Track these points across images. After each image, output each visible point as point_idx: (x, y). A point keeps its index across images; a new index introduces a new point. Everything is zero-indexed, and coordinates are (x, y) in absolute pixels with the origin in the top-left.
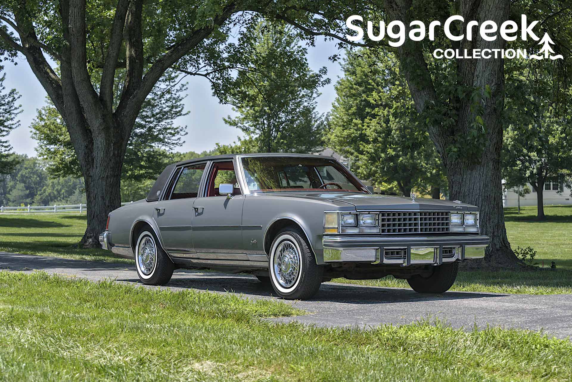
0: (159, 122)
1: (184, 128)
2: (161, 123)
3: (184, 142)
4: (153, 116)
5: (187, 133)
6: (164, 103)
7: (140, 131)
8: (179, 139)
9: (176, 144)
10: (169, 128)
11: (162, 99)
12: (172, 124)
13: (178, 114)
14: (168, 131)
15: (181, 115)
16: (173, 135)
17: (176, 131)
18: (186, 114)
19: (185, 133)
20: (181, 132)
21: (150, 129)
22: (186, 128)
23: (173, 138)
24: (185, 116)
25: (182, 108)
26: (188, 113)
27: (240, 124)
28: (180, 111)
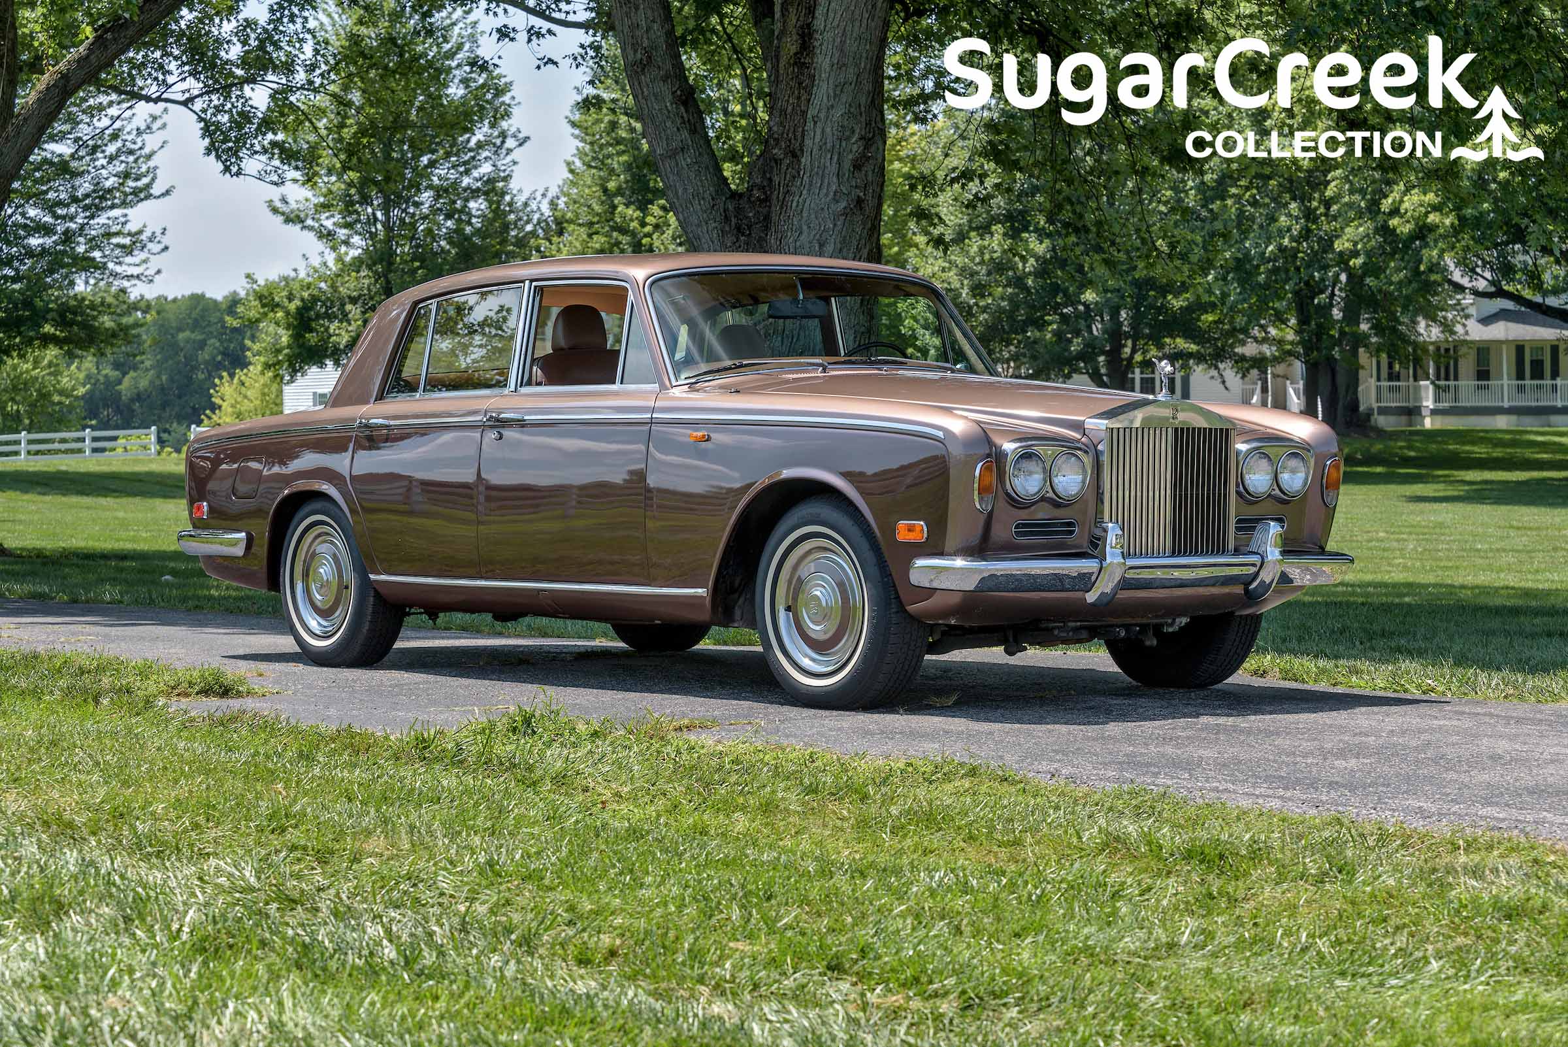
0: (92, 217)
1: (158, 234)
2: (96, 220)
3: (159, 272)
4: (75, 200)
5: (166, 248)
6: (103, 167)
7: (41, 241)
8: (145, 261)
9: (138, 277)
10: (117, 234)
11: (100, 155)
12: (126, 223)
13: (142, 195)
14: (114, 240)
15: (147, 198)
16: (128, 250)
17: (136, 243)
18: (163, 195)
19: (161, 246)
20: (150, 245)
21: (68, 237)
22: (163, 233)
23: (129, 260)
24: (161, 200)
25: (153, 180)
26: (167, 193)
27: (309, 222)
28: (148, 186)
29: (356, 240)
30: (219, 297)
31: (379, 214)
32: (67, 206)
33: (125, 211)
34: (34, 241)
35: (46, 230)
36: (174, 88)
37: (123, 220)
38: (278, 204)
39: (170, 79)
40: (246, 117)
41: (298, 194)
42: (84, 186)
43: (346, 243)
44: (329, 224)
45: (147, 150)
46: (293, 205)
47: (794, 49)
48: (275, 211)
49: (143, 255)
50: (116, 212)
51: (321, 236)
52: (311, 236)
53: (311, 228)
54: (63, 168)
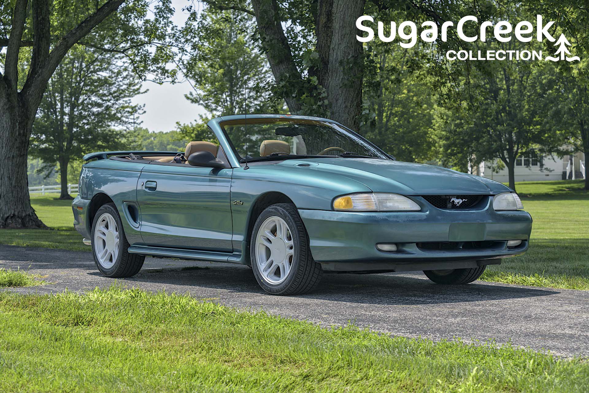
0: (117, 100)
1: (142, 106)
2: (119, 102)
3: (142, 122)
4: (111, 94)
5: (145, 112)
6: (121, 81)
7: (97, 109)
8: (138, 118)
9: (135, 124)
10: (127, 107)
11: (119, 76)
12: (130, 102)
13: (136, 92)
14: (126, 110)
15: (139, 93)
16: (131, 113)
17: (134, 110)
18: (144, 92)
19: (143, 111)
20: (139, 111)
21: (108, 108)
22: (144, 106)
23: (131, 117)
24: (144, 94)
25: (141, 86)
26: (146, 92)
27: (201, 102)
28: (138, 89)
29: (219, 108)
31: (228, 99)
32: (107, 96)
33: (130, 98)
34: (95, 110)
35: (99, 105)
37: (129, 102)
38: (189, 96)
41: (196, 92)
42: (114, 89)
43: (215, 110)
44: (208, 103)
46: (195, 96)
48: (188, 98)
50: (125, 99)
51: (206, 107)
52: (202, 108)
53: (202, 104)
54: (105, 82)
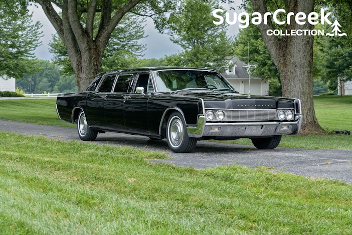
0: (129, 41)
1: (144, 45)
4: (125, 37)
6: (131, 30)
7: (117, 47)
9: (140, 55)
10: (135, 45)
11: (131, 27)
12: (137, 43)
14: (135, 47)
15: (142, 37)
17: (139, 48)
19: (145, 48)
20: (143, 48)
21: (123, 46)
23: (137, 51)
27: (179, 43)
28: (142, 35)
29: (190, 47)
30: (158, 59)
31: (195, 41)
32: (123, 39)
33: (137, 40)
34: (115, 47)
36: (148, 13)
38: (172, 38)
39: (147, 11)
40: (164, 20)
41: (176, 37)
42: (127, 34)
43: (188, 47)
44: (184, 43)
45: (142, 26)
47: (293, 6)
48: (171, 40)
49: (141, 51)
50: (135, 40)
51: (182, 46)
52: (180, 46)
53: (180, 44)
54: (122, 30)
